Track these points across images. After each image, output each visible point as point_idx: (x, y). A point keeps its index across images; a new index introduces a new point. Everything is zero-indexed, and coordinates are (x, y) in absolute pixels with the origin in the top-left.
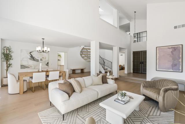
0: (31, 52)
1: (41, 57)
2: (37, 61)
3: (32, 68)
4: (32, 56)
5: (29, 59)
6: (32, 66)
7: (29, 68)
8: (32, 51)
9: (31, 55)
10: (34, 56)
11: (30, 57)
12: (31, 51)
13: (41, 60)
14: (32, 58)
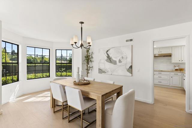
0: (107, 51)
1: (120, 57)
2: (115, 63)
3: (109, 73)
4: (108, 57)
5: (106, 60)
6: (109, 70)
7: (106, 73)
8: (109, 49)
9: (108, 54)
10: (111, 56)
11: (106, 58)
12: (107, 49)
13: (120, 61)
14: (109, 59)
